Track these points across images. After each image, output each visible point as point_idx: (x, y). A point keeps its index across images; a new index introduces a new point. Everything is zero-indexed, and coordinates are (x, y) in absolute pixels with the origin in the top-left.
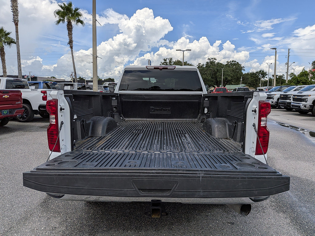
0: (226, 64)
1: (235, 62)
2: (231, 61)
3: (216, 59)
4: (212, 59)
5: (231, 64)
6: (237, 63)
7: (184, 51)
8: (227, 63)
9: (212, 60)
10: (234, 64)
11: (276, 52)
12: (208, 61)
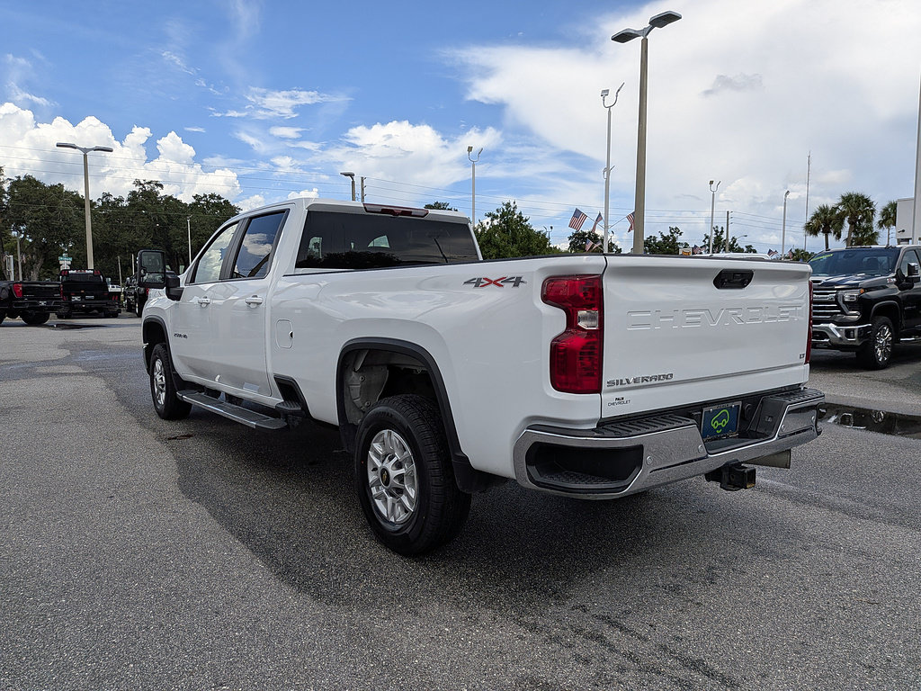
1: (219, 198)
2: (205, 196)
6: (226, 202)
7: (85, 151)
8: (194, 201)
9: (148, 188)
10: (217, 206)
11: (353, 182)
12: (137, 189)
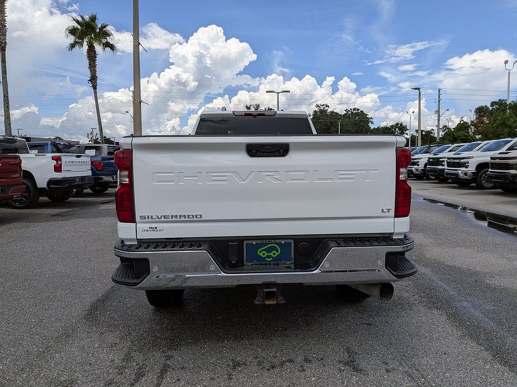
0: (345, 114)
1: (358, 110)
2: (351, 109)
3: (328, 106)
4: (323, 105)
5: (352, 113)
6: (362, 111)
7: (278, 93)
8: (345, 112)
9: (322, 108)
10: (357, 114)
11: (420, 93)
12: (317, 109)
